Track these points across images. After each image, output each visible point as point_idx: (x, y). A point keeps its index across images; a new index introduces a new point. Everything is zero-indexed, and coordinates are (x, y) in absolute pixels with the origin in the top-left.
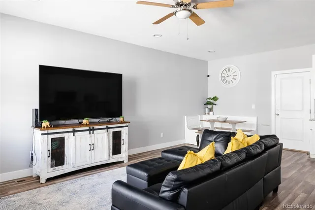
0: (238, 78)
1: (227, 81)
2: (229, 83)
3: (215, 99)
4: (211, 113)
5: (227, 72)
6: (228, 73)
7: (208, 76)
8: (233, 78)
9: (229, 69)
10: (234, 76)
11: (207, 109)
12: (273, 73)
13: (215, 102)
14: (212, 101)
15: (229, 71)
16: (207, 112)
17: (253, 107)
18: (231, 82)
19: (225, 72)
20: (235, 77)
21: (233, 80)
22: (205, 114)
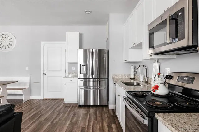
0: (14, 44)
1: (3, 46)
2: (6, 48)
5: (3, 38)
6: (5, 39)
8: (9, 44)
9: (5, 36)
10: (10, 42)
12: (42, 43)
15: (5, 37)
17: (27, 68)
18: (7, 47)
19: (1, 38)
21: (9, 46)
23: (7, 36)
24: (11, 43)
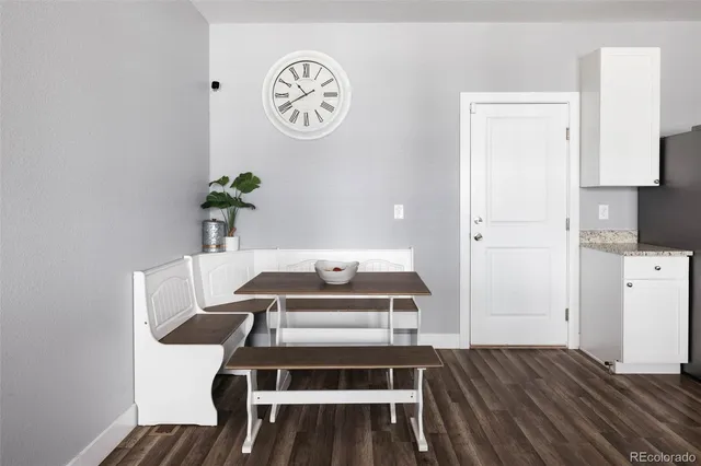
0: (343, 104)
1: (296, 114)
2: (306, 123)
3: (247, 182)
4: (230, 242)
5: (296, 78)
6: (303, 82)
7: (215, 85)
8: (324, 105)
9: (306, 67)
10: (326, 95)
11: (213, 228)
12: (467, 98)
13: (247, 198)
14: (233, 193)
15: (306, 75)
16: (213, 241)
17: (399, 212)
18: (313, 118)
19: (288, 77)
20: (331, 101)
21: (323, 112)
22: (205, 248)
24: (329, 100)
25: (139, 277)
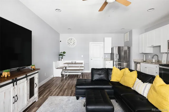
0: (76, 43)
1: (70, 45)
3: (64, 53)
4: (62, 60)
7: (61, 41)
8: (73, 44)
9: (71, 39)
11: (60, 58)
12: (90, 43)
13: (64, 55)
14: (63, 54)
15: (71, 40)
16: (60, 60)
17: (82, 56)
19: (69, 40)
22: (59, 60)
23: (72, 39)
24: (74, 43)
25: (54, 62)
